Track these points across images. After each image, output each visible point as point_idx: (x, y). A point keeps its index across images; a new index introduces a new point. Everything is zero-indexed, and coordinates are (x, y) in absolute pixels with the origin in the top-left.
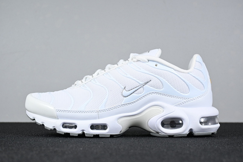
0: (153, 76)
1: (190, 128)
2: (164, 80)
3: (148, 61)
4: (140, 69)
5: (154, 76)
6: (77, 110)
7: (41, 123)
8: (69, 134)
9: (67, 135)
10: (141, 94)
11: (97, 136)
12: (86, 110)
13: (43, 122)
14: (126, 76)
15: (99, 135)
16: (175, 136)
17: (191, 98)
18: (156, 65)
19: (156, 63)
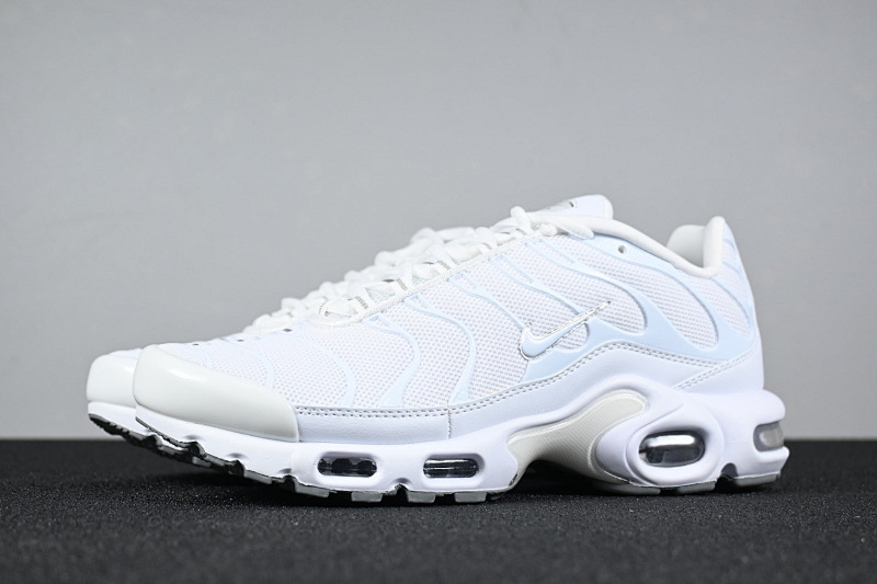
0: (616, 286)
1: (728, 462)
2: (649, 300)
3: (592, 234)
4: (572, 262)
5: (619, 288)
6: (374, 407)
7: (231, 459)
8: (348, 494)
9: (341, 499)
10: (578, 350)
11: (446, 500)
12: (407, 407)
13: (236, 455)
14: (528, 283)
15: (453, 494)
16: (683, 490)
17: (725, 363)
18: (621, 250)
19: (621, 243)
